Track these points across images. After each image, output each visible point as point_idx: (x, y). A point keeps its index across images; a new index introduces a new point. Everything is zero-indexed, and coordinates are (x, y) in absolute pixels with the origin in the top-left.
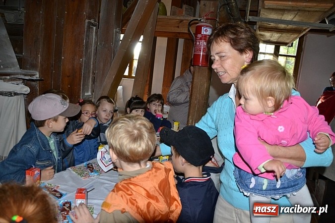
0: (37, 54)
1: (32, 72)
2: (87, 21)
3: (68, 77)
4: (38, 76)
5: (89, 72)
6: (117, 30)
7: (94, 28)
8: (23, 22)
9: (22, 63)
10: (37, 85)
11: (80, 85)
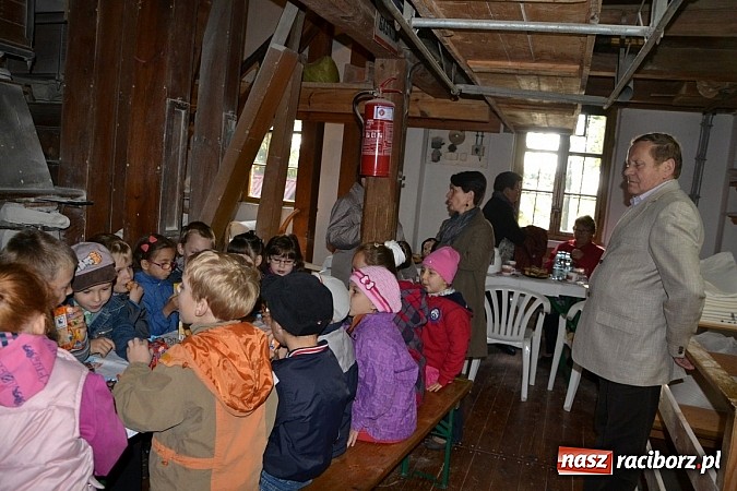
0: (84, 160)
1: (75, 190)
2: (169, 100)
3: (136, 198)
4: (85, 197)
5: (174, 191)
6: (230, 113)
7: (183, 112)
8: (60, 101)
9: (57, 175)
10: (83, 213)
11: (157, 212)
